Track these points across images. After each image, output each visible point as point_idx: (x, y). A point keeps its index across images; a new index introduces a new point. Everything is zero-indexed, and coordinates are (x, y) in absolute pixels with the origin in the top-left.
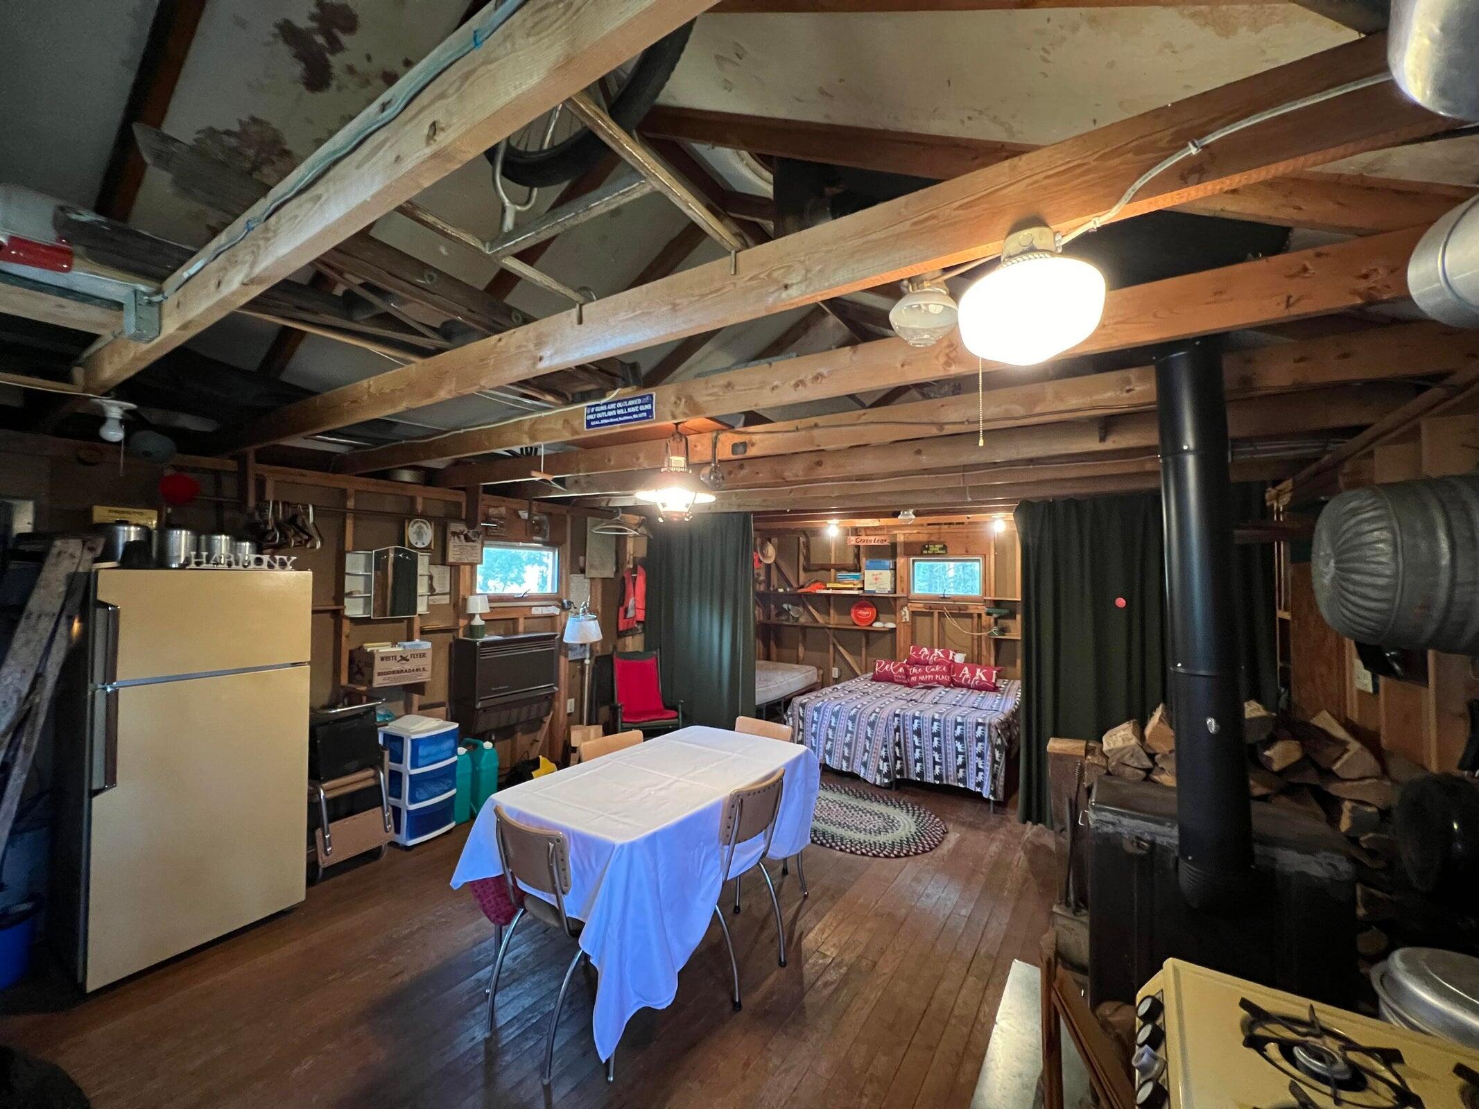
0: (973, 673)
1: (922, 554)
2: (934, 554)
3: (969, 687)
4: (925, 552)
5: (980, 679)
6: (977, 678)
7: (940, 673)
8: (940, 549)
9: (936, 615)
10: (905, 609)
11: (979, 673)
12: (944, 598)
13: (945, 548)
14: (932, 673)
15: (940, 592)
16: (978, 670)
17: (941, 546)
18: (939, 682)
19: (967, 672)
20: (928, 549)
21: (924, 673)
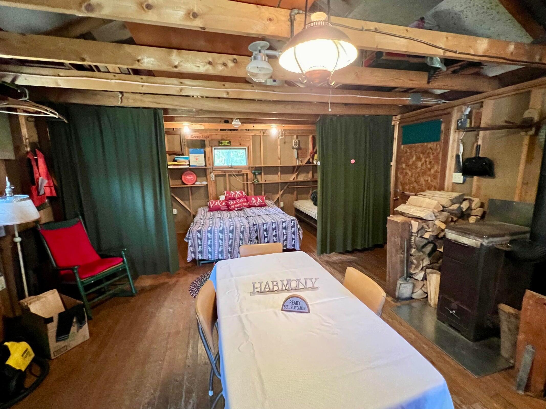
0: (257, 200)
1: (219, 146)
2: (225, 146)
3: (255, 206)
4: (220, 144)
5: (260, 203)
6: (258, 202)
7: (244, 202)
8: (228, 143)
9: (227, 176)
10: (212, 174)
11: (259, 199)
12: (231, 167)
13: (230, 142)
14: (241, 203)
15: (230, 165)
16: (258, 198)
17: (229, 142)
18: (245, 206)
19: (254, 200)
20: (222, 143)
21: (237, 203)
